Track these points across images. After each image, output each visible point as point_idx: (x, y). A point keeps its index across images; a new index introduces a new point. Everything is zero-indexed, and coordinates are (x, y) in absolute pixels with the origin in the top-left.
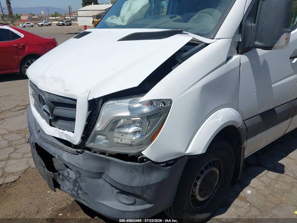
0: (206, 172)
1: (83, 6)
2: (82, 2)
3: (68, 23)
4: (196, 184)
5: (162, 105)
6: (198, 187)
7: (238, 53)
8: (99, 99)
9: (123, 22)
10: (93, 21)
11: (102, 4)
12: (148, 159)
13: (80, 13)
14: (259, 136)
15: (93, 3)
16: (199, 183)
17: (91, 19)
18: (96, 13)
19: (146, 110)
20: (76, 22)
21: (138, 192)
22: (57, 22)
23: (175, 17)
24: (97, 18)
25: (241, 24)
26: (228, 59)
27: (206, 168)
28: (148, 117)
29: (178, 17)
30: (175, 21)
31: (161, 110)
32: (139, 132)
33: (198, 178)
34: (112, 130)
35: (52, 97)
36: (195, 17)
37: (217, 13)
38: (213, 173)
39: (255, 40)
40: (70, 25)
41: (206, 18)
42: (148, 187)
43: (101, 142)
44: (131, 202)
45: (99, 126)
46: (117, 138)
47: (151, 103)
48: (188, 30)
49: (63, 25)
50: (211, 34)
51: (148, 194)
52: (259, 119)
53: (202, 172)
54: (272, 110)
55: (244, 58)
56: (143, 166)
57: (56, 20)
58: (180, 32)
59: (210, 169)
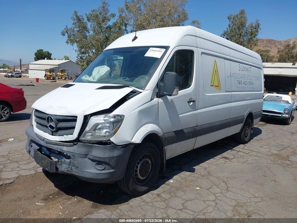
0: (143, 160)
1: (36, 60)
2: (35, 57)
3: (18, 75)
4: (137, 167)
5: (119, 118)
6: (138, 168)
7: (157, 97)
8: (88, 115)
9: (94, 79)
10: (46, 75)
11: (55, 59)
12: (113, 143)
13: (31, 67)
14: (174, 144)
15: (46, 58)
16: (139, 166)
17: (44, 73)
18: (49, 67)
19: (112, 120)
20: (26, 75)
21: (107, 161)
22: (5, 74)
23: (125, 79)
24: (50, 72)
25: (157, 84)
26: (151, 100)
27: (143, 158)
28: (113, 123)
29: (128, 79)
30: (126, 81)
31: (119, 120)
32: (108, 132)
33: (139, 163)
34: (95, 130)
35: (58, 117)
36: (137, 79)
37: (147, 77)
38: (147, 162)
39: (164, 91)
40: (20, 77)
41: (141, 80)
42: (113, 158)
43: (88, 137)
44: (103, 168)
45: (87, 129)
46: (98, 133)
47: (114, 117)
48: (132, 85)
49: (12, 76)
50: (143, 88)
51: (112, 163)
52: (174, 134)
53: (141, 160)
54: (182, 131)
55: (160, 100)
56: (110, 147)
57: (4, 72)
58: (128, 86)
59: (146, 159)
